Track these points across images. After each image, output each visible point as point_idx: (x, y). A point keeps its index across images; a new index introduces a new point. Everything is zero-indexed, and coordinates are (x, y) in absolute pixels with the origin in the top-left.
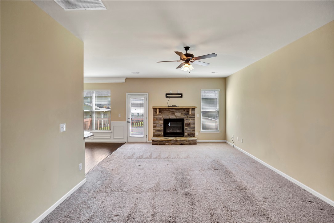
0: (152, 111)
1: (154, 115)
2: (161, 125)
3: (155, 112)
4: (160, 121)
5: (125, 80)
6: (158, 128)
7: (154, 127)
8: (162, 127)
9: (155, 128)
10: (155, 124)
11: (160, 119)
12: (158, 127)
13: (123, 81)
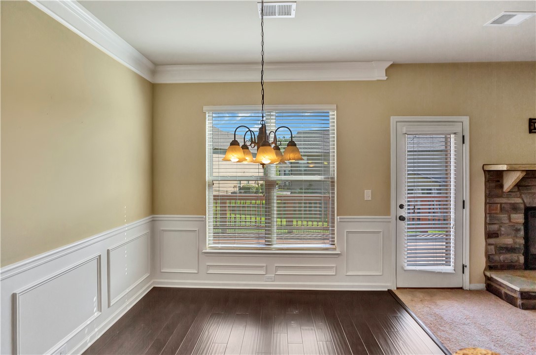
0: (481, 180)
1: (487, 196)
2: (518, 230)
3: (493, 184)
4: (513, 216)
5: (387, 70)
6: (508, 241)
7: (489, 235)
8: (520, 237)
9: (492, 241)
10: (495, 227)
11: (514, 208)
12: (508, 235)
13: (380, 75)
